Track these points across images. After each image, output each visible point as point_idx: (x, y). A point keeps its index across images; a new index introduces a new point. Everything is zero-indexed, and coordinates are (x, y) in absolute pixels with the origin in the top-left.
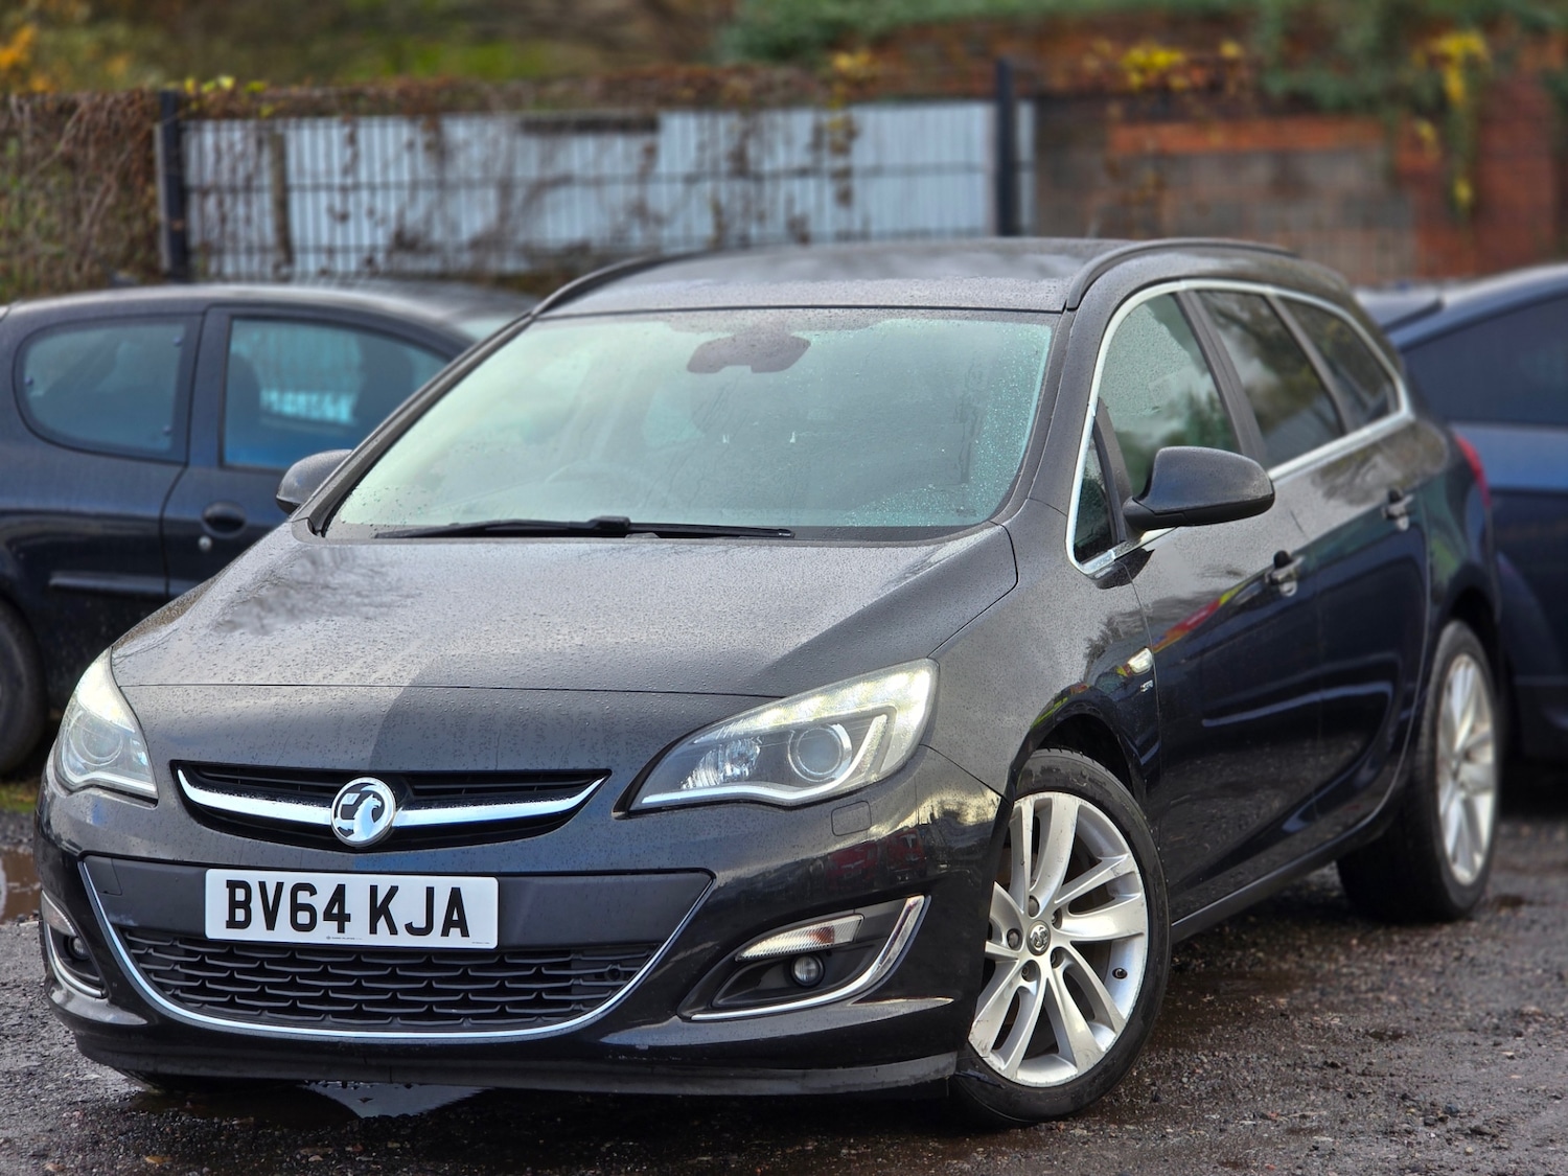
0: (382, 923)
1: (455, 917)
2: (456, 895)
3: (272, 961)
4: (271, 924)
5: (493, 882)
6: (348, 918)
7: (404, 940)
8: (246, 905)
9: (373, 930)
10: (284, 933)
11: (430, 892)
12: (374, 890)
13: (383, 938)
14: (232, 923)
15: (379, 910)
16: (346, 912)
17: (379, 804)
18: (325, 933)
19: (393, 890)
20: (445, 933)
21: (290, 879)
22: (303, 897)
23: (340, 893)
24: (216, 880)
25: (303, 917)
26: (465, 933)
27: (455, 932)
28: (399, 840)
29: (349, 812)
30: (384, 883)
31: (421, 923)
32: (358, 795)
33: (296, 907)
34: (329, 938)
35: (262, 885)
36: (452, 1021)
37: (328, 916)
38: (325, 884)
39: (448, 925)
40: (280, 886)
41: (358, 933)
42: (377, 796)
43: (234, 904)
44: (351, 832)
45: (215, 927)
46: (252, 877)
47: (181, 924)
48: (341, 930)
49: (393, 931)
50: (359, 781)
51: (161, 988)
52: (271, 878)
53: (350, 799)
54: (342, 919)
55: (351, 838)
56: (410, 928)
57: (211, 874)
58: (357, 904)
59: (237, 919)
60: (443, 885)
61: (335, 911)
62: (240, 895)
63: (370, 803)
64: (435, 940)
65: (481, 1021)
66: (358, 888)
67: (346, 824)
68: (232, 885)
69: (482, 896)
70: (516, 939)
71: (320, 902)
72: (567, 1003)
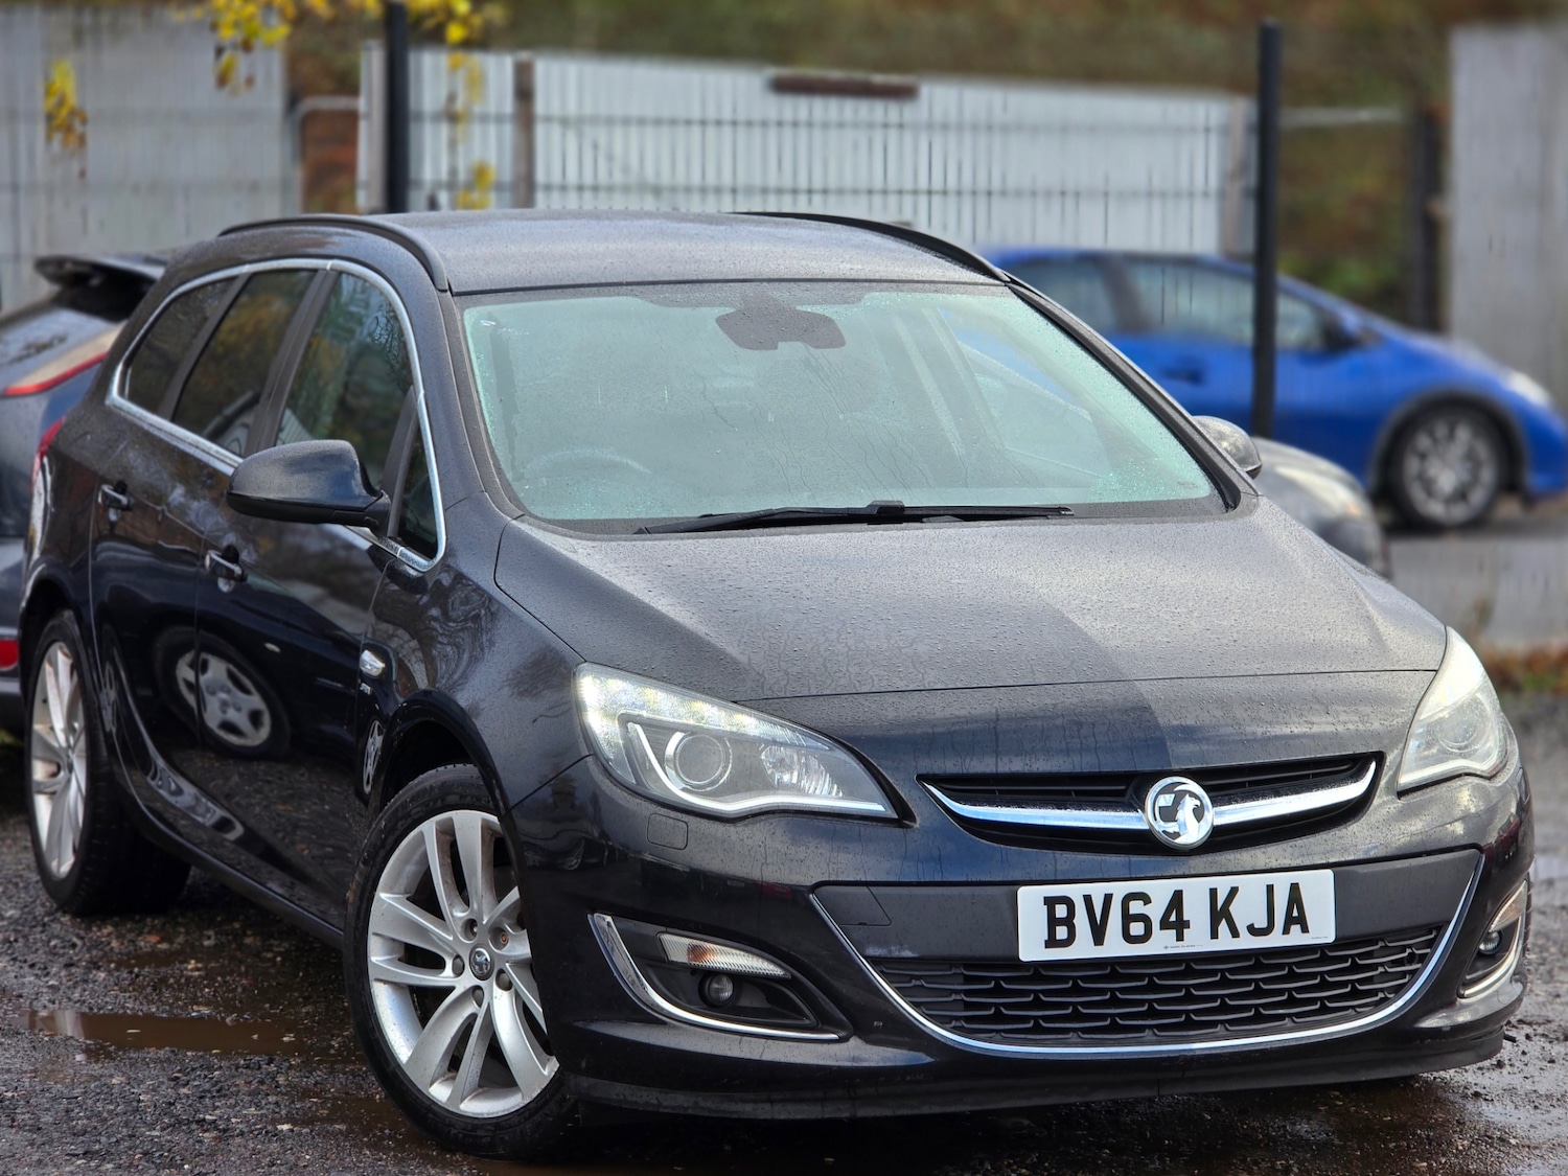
0: (1223, 927)
1: (1295, 914)
2: (1295, 888)
3: (1085, 979)
4: (1098, 935)
5: (1329, 873)
6: (1187, 924)
7: (1247, 942)
8: (1068, 921)
9: (1214, 935)
10: (1115, 946)
11: (1270, 889)
12: (1213, 892)
13: (1225, 943)
14: (1052, 942)
15: (1220, 914)
16: (1185, 919)
17: (1198, 803)
18: (1162, 943)
19: (1234, 891)
20: (1286, 931)
21: (1120, 889)
22: (1136, 907)
23: (1177, 900)
24: (1031, 901)
25: (1137, 929)
26: (1305, 929)
27: (1296, 929)
28: (1224, 839)
30: (1223, 885)
31: (1262, 923)
32: (1173, 796)
33: (1127, 918)
34: (1166, 948)
35: (1088, 899)
37: (1165, 924)
38: (1160, 892)
39: (1289, 921)
40: (1108, 898)
41: (1198, 940)
42: (1193, 795)
43: (1053, 921)
45: (1032, 947)
46: (1075, 892)
47: (986, 947)
48: (1180, 938)
49: (1235, 933)
50: (1169, 780)
51: (940, 1021)
52: (1098, 891)
53: (1166, 800)
54: (1180, 927)
56: (1253, 931)
57: (1023, 892)
58: (1196, 911)
59: (1058, 938)
60: (1282, 882)
61: (1173, 918)
62: (1061, 911)
63: (1189, 804)
64: (1276, 940)
66: (1196, 894)
68: (1051, 902)
69: (1319, 891)
70: (1349, 932)
71: (1155, 912)
72: (1373, 993)
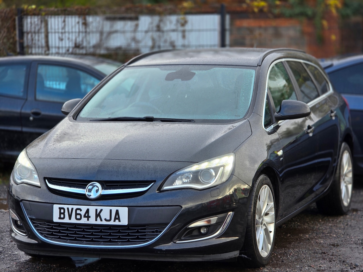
0: (98, 218)
1: (117, 217)
2: (117, 212)
3: (70, 228)
4: (70, 218)
5: (127, 208)
6: (90, 217)
7: (104, 223)
8: (64, 213)
9: (96, 220)
10: (73, 220)
11: (111, 211)
12: (96, 210)
13: (99, 222)
14: (60, 218)
15: (98, 215)
16: (89, 215)
17: (98, 189)
18: (84, 221)
19: (101, 210)
20: (114, 221)
21: (75, 207)
22: (78, 212)
23: (88, 211)
24: (56, 207)
25: (78, 217)
26: (120, 221)
27: (117, 221)
28: (103, 198)
29: (90, 191)
30: (99, 208)
31: (108, 218)
32: (92, 186)
33: (76, 214)
34: (85, 222)
35: (68, 209)
36: (116, 243)
37: (85, 216)
38: (84, 208)
39: (115, 219)
40: (72, 209)
41: (92, 221)
42: (97, 187)
43: (60, 213)
44: (90, 195)
45: (56, 219)
46: (65, 207)
47: (47, 218)
48: (88, 220)
49: (101, 220)
50: (92, 183)
51: (41, 234)
52: (70, 207)
53: (90, 187)
54: (88, 217)
55: (90, 197)
56: (106, 220)
57: (55, 205)
58: (92, 214)
59: (61, 217)
60: (114, 209)
61: (87, 215)
62: (62, 211)
63: (96, 188)
64: (112, 223)
65: (123, 243)
66: (92, 210)
67: (89, 194)
68: (60, 209)
69: (124, 212)
70: (132, 222)
71: (83, 213)
72: (145, 239)
